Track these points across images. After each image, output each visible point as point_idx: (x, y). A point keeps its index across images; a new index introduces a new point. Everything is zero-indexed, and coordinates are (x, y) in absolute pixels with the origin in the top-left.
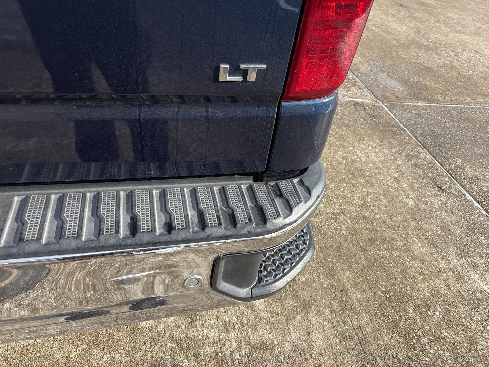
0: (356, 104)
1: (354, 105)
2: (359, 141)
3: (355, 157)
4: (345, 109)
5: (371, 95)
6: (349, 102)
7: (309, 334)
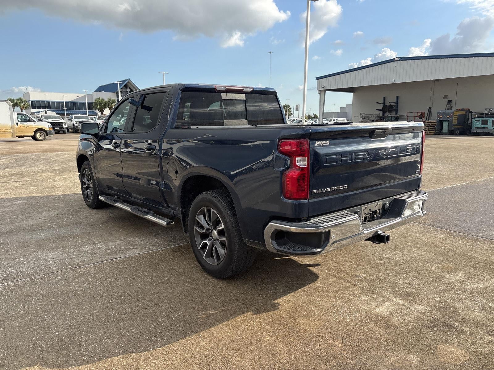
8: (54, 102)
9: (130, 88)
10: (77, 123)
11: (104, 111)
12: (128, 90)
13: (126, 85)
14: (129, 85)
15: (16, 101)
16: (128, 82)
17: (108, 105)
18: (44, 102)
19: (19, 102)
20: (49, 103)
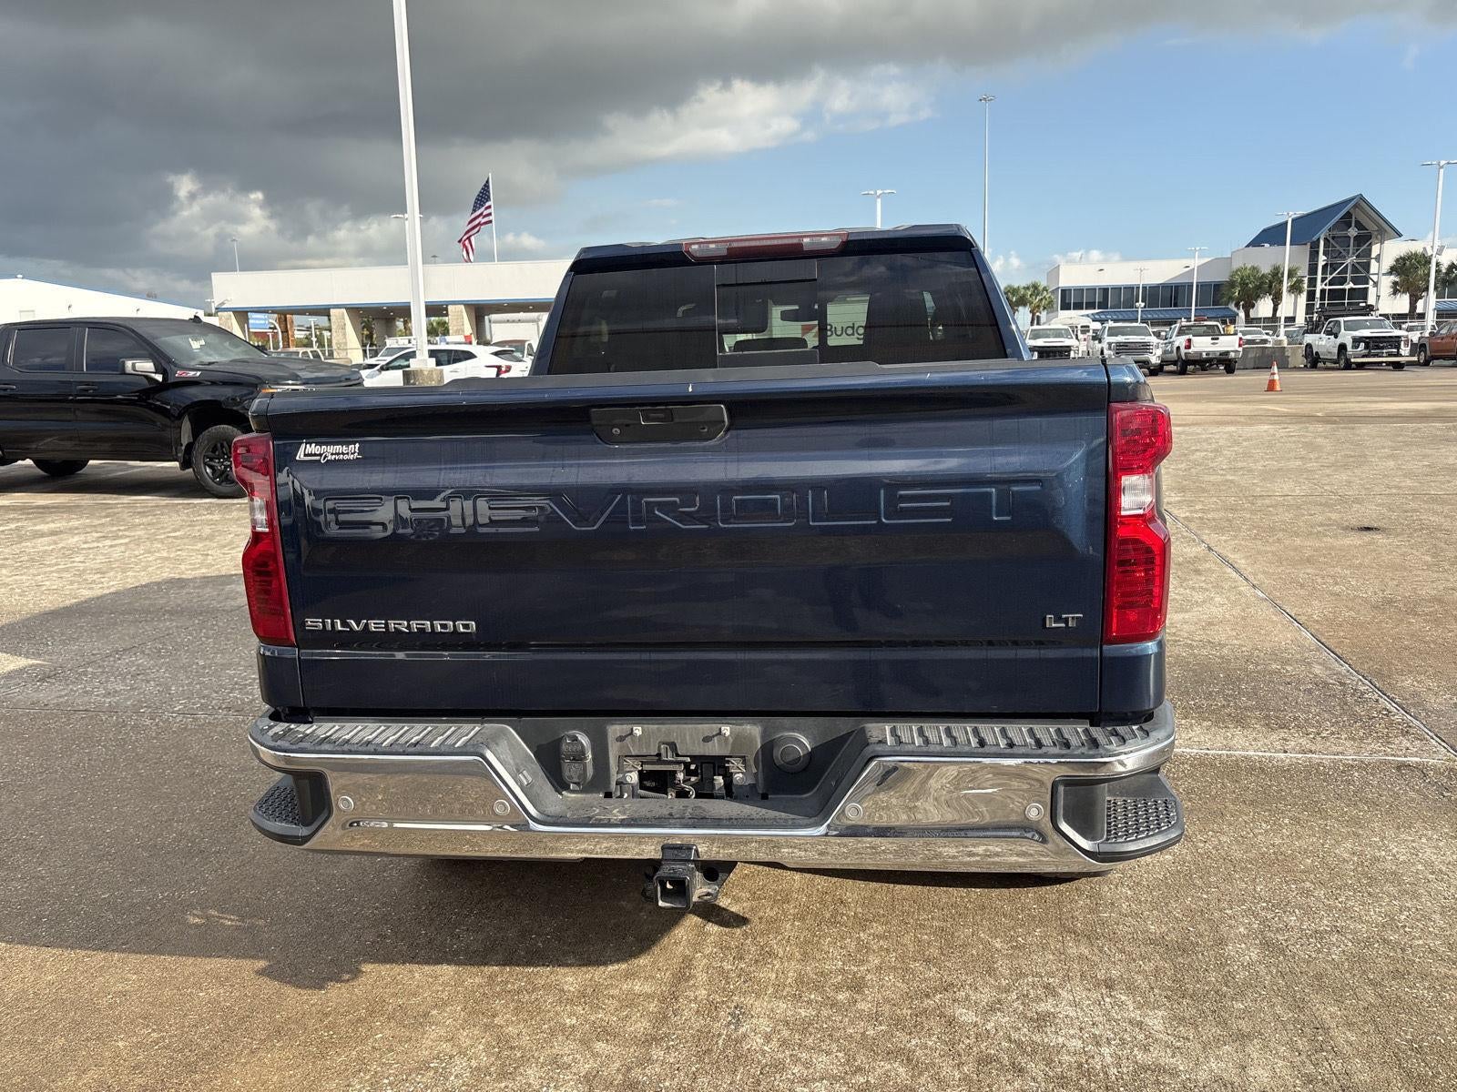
0: (1400, 767)
1: (1398, 768)
2: (1398, 828)
3: (1383, 853)
4: (1372, 774)
5: (1448, 751)
6: (1385, 763)
7: (1244, 1068)
8: (1117, 289)
9: (1359, 225)
10: (1110, 348)
11: (1253, 306)
12: (1353, 232)
13: (1348, 215)
14: (1357, 215)
15: (1022, 292)
16: (1356, 206)
17: (1270, 287)
18: (1092, 290)
19: (1030, 293)
20: (1105, 290)
